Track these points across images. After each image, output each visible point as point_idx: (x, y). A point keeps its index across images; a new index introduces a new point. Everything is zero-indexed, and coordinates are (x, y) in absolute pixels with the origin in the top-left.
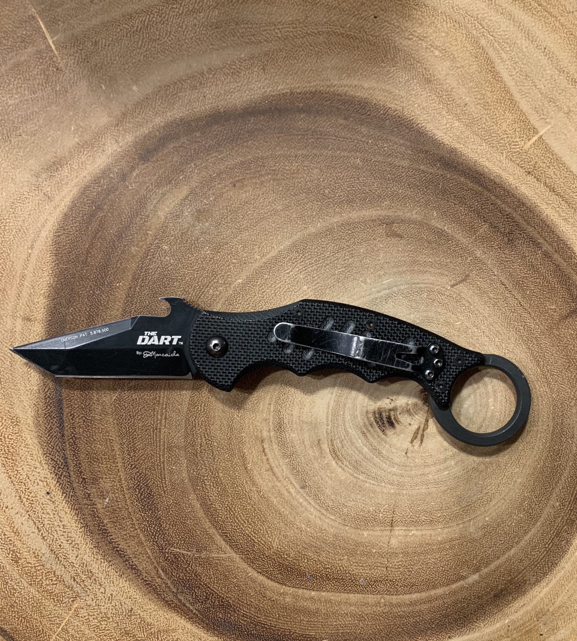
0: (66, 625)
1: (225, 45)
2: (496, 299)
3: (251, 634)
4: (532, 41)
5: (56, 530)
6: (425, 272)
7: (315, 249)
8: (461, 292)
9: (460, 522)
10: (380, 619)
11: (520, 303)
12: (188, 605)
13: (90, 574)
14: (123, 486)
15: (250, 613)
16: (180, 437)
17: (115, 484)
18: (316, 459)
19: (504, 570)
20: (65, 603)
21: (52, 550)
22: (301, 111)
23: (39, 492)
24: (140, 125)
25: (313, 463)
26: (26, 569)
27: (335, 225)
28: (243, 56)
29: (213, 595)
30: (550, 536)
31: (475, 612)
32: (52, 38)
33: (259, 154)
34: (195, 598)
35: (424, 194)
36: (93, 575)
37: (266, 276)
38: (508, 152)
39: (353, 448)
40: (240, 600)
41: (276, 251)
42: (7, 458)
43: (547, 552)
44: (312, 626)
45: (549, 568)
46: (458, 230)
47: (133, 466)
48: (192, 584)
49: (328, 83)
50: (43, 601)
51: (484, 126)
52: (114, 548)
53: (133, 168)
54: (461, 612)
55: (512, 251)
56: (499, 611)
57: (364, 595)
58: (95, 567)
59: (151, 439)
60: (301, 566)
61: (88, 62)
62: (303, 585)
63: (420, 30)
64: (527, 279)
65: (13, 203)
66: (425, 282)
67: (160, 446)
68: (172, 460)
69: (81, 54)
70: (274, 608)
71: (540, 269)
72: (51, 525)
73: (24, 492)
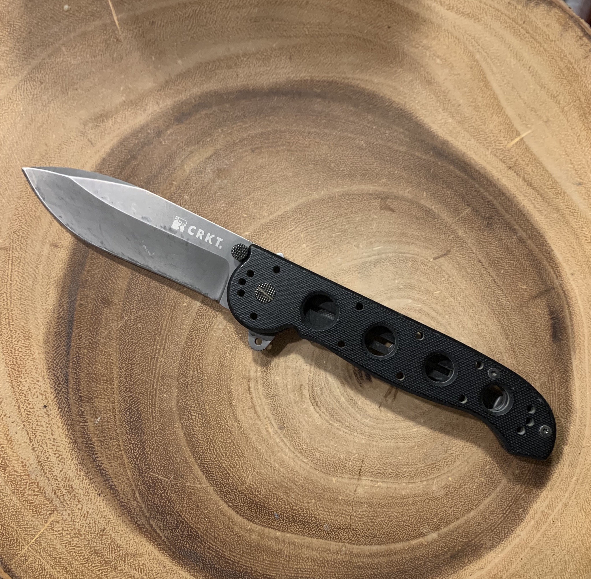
0: (40, 537)
1: (260, 36)
2: (473, 274)
3: (214, 567)
4: (519, 60)
5: (46, 443)
6: (412, 244)
7: (317, 213)
8: (442, 265)
9: (424, 479)
10: (339, 568)
11: (494, 280)
12: (158, 531)
13: (71, 489)
14: (116, 407)
15: (216, 546)
16: (175, 367)
17: (108, 405)
18: (296, 402)
19: (462, 532)
20: (43, 515)
21: (39, 462)
22: (318, 96)
23: (37, 405)
24: (179, 93)
25: (292, 407)
26: (12, 477)
27: (336, 194)
28: (274, 46)
29: (183, 524)
30: (508, 502)
31: (431, 570)
32: (117, 15)
33: (277, 127)
34: (166, 525)
35: (416, 176)
36: (73, 490)
37: (271, 232)
38: (493, 148)
39: (331, 396)
40: (208, 532)
41: (283, 211)
42: (13, 369)
43: (504, 519)
44: (274, 566)
45: (505, 535)
46: (444, 210)
47: (128, 390)
48: (165, 511)
49: (344, 76)
50: (23, 510)
51: (473, 124)
52: (98, 466)
53: (168, 127)
54: (417, 570)
55: (490, 233)
56: (454, 573)
57: (326, 541)
58: (76, 483)
59: (148, 366)
60: (270, 505)
61: (144, 37)
62: (269, 524)
63: (425, 42)
64: (502, 260)
65: (60, 145)
66: (411, 252)
67: (155, 374)
68: (164, 388)
69: (139, 30)
70: (239, 544)
71: (514, 252)
72: (43, 438)
73: (24, 403)
